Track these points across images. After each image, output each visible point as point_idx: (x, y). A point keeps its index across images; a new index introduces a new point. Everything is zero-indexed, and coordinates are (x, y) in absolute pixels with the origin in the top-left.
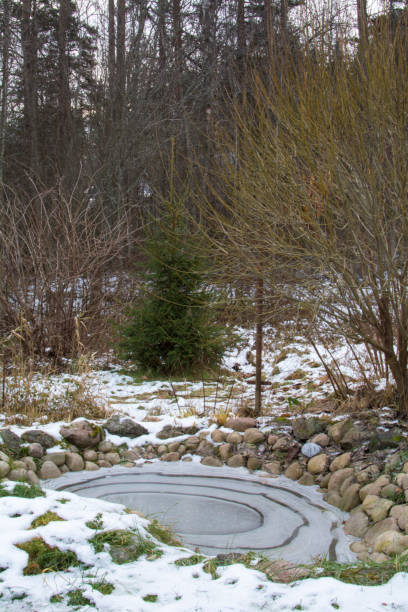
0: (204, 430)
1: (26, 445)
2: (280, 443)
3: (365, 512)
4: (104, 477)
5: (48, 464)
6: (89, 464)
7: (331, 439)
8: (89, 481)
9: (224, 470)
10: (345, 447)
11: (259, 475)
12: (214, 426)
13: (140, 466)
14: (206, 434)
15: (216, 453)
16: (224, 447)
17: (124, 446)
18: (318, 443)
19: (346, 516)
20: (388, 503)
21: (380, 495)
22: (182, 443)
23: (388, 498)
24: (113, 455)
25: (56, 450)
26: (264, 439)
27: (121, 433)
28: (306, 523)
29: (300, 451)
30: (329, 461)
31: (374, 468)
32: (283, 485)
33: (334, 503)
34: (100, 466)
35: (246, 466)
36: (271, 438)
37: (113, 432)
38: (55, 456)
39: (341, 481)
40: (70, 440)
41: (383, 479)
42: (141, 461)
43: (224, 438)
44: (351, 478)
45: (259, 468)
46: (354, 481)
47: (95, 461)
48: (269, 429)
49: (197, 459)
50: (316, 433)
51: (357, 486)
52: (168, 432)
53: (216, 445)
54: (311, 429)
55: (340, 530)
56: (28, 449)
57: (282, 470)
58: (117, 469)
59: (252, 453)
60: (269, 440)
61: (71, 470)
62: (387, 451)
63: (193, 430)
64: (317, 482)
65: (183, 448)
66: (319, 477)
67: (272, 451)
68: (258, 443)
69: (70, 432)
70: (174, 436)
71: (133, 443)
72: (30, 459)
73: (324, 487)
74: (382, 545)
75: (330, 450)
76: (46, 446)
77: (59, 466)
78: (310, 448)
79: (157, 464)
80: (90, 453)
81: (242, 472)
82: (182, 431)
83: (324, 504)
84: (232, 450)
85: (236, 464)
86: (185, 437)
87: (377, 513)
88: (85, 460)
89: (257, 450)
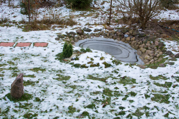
0: (103, 30)
1: (70, 35)
2: (119, 34)
3: (141, 51)
4: (86, 41)
5: (76, 39)
6: (83, 38)
7: (130, 34)
8: (84, 42)
9: (109, 39)
10: (134, 36)
11: (116, 41)
12: (105, 29)
13: (92, 38)
14: (103, 31)
15: (106, 35)
16: (108, 34)
17: (88, 34)
18: (128, 34)
19: (137, 51)
20: (145, 49)
21: (143, 48)
22: (99, 33)
23: (145, 48)
24: (86, 36)
25: (76, 36)
26: (116, 33)
27: (87, 31)
28: (130, 52)
29: (124, 36)
30: (130, 39)
31: (141, 42)
32: (122, 43)
33: (133, 48)
34: (84, 38)
35: (113, 38)
36: (117, 32)
37: (85, 31)
38: (76, 37)
39: (134, 44)
40: (78, 33)
41: (144, 44)
42: (92, 37)
43: (107, 32)
44: (136, 43)
45: (116, 39)
46: (137, 44)
47: (83, 37)
48: (116, 30)
49: (103, 36)
50: (127, 32)
51: (138, 45)
52: (96, 30)
53: (106, 33)
54: (126, 31)
55: (136, 54)
56: (71, 36)
57: (121, 40)
58: (88, 39)
59: (114, 36)
60: (117, 33)
61: (79, 40)
62: (143, 38)
63: (100, 30)
64: (129, 43)
65: (99, 34)
66: (129, 42)
67: (118, 35)
68: (114, 33)
69: (78, 31)
70: (97, 31)
71: (90, 33)
72: (72, 38)
73: (130, 44)
74: (146, 58)
75: (130, 36)
76: (74, 35)
77: (77, 39)
78: (126, 35)
79: (95, 38)
80: (82, 36)
81: (112, 40)
82: (98, 30)
83: (131, 48)
84: (110, 35)
85: (111, 38)
86: (99, 32)
87: (143, 51)
88: (82, 37)
89: (115, 35)
